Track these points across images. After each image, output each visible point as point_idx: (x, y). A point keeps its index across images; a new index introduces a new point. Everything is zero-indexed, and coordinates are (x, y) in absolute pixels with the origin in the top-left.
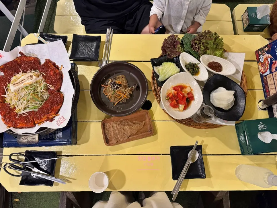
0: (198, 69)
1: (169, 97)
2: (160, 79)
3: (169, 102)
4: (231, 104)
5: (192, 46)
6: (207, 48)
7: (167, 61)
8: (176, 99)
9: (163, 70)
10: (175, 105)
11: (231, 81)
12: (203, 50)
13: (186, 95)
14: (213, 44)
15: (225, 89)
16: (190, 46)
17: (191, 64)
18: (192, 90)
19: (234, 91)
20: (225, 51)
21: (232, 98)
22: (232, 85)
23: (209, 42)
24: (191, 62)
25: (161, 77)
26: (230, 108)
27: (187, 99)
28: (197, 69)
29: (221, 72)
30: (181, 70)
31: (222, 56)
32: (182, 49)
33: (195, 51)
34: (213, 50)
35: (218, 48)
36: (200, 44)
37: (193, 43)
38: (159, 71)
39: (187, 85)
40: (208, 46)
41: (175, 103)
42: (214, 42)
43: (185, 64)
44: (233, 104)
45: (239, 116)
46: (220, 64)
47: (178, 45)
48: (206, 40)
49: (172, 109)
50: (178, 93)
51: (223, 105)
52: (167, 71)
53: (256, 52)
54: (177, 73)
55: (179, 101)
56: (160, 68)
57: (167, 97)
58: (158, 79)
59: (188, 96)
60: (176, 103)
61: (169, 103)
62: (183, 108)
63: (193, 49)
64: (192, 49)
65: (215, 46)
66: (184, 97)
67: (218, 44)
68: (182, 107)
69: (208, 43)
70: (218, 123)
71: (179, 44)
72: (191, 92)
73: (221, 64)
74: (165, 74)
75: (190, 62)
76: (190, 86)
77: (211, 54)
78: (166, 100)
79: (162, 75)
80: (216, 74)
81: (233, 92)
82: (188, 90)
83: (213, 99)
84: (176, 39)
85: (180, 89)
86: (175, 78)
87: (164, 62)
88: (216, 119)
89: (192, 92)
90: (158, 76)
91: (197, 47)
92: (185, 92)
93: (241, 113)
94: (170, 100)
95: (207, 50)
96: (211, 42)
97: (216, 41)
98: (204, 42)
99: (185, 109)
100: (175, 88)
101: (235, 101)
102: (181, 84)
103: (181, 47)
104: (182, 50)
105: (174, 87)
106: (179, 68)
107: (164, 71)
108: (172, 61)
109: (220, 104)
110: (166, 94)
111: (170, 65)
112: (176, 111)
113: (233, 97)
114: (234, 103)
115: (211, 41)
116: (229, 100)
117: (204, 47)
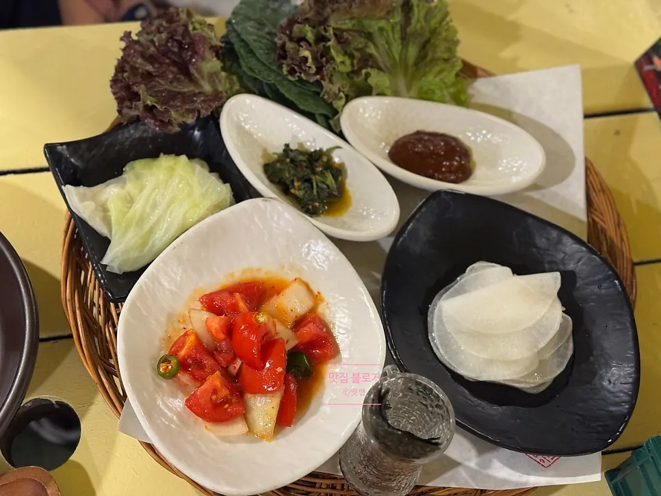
0: (335, 178)
1: (174, 361)
2: (114, 258)
3: (184, 392)
4: (558, 354)
5: (283, 54)
6: (367, 61)
7: (154, 155)
8: (224, 364)
9: (130, 201)
10: (217, 406)
11: (530, 220)
12: (348, 74)
13: (283, 332)
14: (403, 39)
15: (508, 270)
16: (274, 56)
17: (291, 155)
18: (316, 298)
19: (558, 274)
20: (470, 72)
21: (554, 316)
22: (541, 242)
23: (374, 26)
24: (293, 147)
25: (122, 247)
26: (556, 379)
27: (294, 354)
28: (330, 180)
29: (471, 181)
30: (242, 191)
31: (463, 97)
32: (235, 78)
33: (300, 80)
34: (405, 74)
35: (434, 61)
36: (321, 39)
37: (285, 39)
38: (105, 210)
39: (290, 276)
40: (371, 50)
41: (215, 391)
42: (404, 29)
43: (262, 161)
44: (570, 353)
45: (612, 416)
46: (455, 139)
47: (203, 59)
48: (352, 18)
49: (208, 433)
50: (230, 330)
51: (507, 363)
52: (155, 206)
53: (639, 64)
54: (219, 207)
55: (248, 373)
56: (111, 192)
57: (165, 360)
58: (105, 261)
59: (297, 337)
60: (224, 392)
61: (180, 395)
62: (274, 413)
63: (292, 72)
64: (285, 70)
65: (413, 51)
66: (268, 345)
67: (428, 41)
68: (264, 408)
69: (369, 36)
70: (505, 481)
71: (209, 55)
72: (313, 310)
73: (460, 137)
74: (147, 227)
75: (287, 145)
76: (305, 279)
77: (396, 94)
78: (164, 384)
79: (130, 234)
80: (438, 194)
81: (552, 281)
82: (293, 302)
83: (445, 337)
84: (191, 28)
85: (245, 301)
86: (206, 241)
87: (135, 158)
88: (488, 456)
89: (321, 309)
90: (104, 243)
91: (305, 59)
92: (278, 315)
93: (626, 398)
94: (184, 378)
95: (369, 70)
96: (389, 28)
97: (413, 21)
98: (344, 27)
99: (286, 418)
100: (212, 303)
101: (574, 332)
102: (248, 277)
103: (223, 69)
104: (232, 84)
105: (211, 294)
106: (225, 182)
107: (138, 206)
108: (178, 145)
109: (490, 362)
110: (157, 343)
111: (172, 169)
112: (226, 440)
113: (558, 309)
114: (571, 345)
115: (383, 23)
116: (538, 327)
117: (352, 57)
